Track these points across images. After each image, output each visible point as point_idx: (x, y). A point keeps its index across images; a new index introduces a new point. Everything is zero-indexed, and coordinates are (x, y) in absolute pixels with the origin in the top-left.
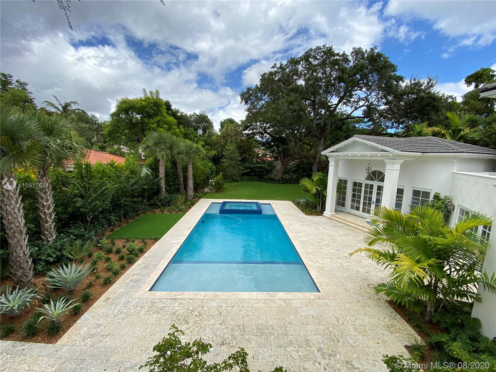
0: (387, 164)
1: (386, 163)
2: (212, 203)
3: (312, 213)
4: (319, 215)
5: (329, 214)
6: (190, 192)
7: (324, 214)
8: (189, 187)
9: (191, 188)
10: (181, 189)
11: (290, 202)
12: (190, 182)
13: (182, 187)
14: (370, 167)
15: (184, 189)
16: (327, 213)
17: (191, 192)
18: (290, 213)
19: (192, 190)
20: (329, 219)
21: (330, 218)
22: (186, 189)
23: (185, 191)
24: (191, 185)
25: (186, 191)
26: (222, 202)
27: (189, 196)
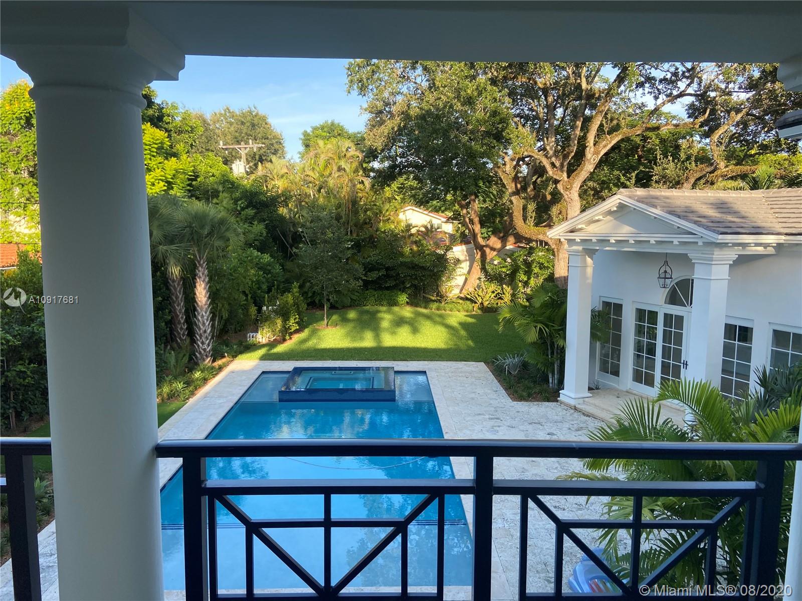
0: (696, 265)
1: (694, 263)
2: (264, 373)
3: (529, 395)
4: (548, 401)
5: (573, 395)
6: (203, 343)
7: (562, 398)
8: (200, 329)
9: (205, 332)
10: (179, 334)
11: (482, 365)
12: (202, 316)
13: (181, 329)
14: (669, 271)
15: (188, 335)
16: (568, 394)
17: (205, 344)
18: (473, 395)
19: (207, 338)
20: (572, 411)
21: (575, 409)
22: (191, 333)
23: (188, 341)
24: (204, 324)
25: (193, 341)
26: (291, 369)
27: (200, 353)
